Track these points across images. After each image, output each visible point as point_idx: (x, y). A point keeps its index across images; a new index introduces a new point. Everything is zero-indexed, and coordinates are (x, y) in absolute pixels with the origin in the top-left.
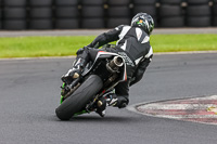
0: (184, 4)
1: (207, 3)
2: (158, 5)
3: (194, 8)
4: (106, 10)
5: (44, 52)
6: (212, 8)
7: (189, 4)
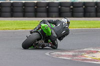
0: (72, 7)
1: (82, 7)
2: (60, 7)
3: (76, 8)
4: (36, 9)
5: (8, 28)
6: (84, 9)
7: (74, 7)
